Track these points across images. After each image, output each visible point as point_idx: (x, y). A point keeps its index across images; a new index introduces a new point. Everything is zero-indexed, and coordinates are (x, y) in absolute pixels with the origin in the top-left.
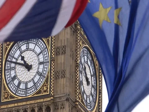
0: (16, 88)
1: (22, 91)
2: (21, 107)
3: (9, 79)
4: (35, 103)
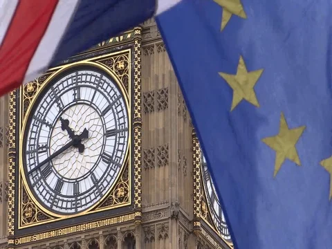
0: (51, 195)
1: (67, 201)
2: (65, 240)
3: (34, 173)
4: (98, 229)
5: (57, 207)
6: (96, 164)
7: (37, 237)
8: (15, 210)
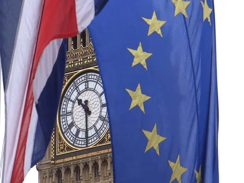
0: (73, 137)
1: (82, 141)
2: (81, 161)
3: (65, 126)
4: (98, 155)
5: (76, 144)
6: (97, 122)
7: (66, 160)
8: (55, 145)
